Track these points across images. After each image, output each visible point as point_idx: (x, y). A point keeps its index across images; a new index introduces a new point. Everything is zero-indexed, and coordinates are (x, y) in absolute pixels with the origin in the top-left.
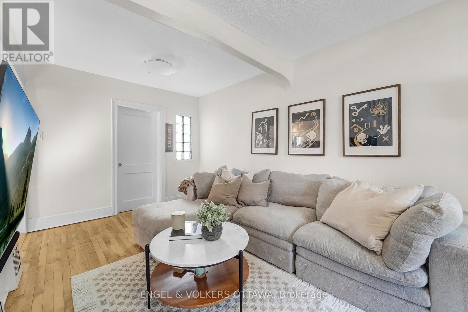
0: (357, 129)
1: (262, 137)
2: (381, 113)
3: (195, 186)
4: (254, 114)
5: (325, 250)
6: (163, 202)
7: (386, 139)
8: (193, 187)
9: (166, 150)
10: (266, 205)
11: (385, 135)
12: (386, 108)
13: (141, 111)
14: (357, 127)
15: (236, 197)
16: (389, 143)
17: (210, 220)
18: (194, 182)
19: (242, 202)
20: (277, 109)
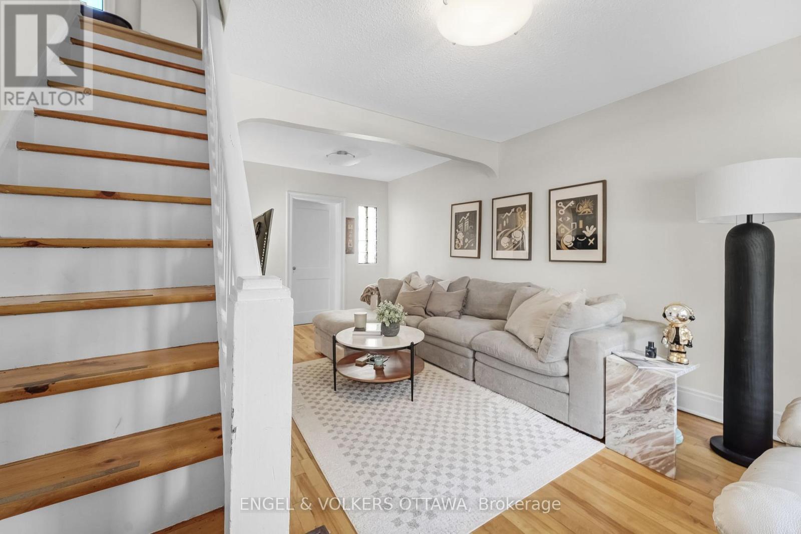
0: (564, 229)
1: (463, 236)
2: (587, 212)
3: (379, 295)
4: (454, 207)
5: (496, 351)
6: (342, 309)
7: (591, 242)
8: (377, 296)
9: (346, 251)
10: (458, 317)
11: (591, 237)
12: (591, 206)
13: (316, 203)
14: (563, 227)
15: (425, 307)
16: (594, 247)
17: (388, 317)
18: (378, 290)
19: (431, 313)
20: (480, 202)
